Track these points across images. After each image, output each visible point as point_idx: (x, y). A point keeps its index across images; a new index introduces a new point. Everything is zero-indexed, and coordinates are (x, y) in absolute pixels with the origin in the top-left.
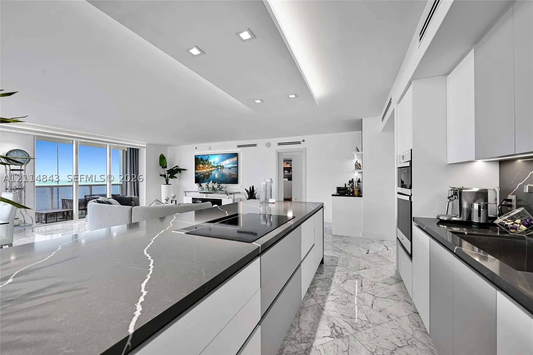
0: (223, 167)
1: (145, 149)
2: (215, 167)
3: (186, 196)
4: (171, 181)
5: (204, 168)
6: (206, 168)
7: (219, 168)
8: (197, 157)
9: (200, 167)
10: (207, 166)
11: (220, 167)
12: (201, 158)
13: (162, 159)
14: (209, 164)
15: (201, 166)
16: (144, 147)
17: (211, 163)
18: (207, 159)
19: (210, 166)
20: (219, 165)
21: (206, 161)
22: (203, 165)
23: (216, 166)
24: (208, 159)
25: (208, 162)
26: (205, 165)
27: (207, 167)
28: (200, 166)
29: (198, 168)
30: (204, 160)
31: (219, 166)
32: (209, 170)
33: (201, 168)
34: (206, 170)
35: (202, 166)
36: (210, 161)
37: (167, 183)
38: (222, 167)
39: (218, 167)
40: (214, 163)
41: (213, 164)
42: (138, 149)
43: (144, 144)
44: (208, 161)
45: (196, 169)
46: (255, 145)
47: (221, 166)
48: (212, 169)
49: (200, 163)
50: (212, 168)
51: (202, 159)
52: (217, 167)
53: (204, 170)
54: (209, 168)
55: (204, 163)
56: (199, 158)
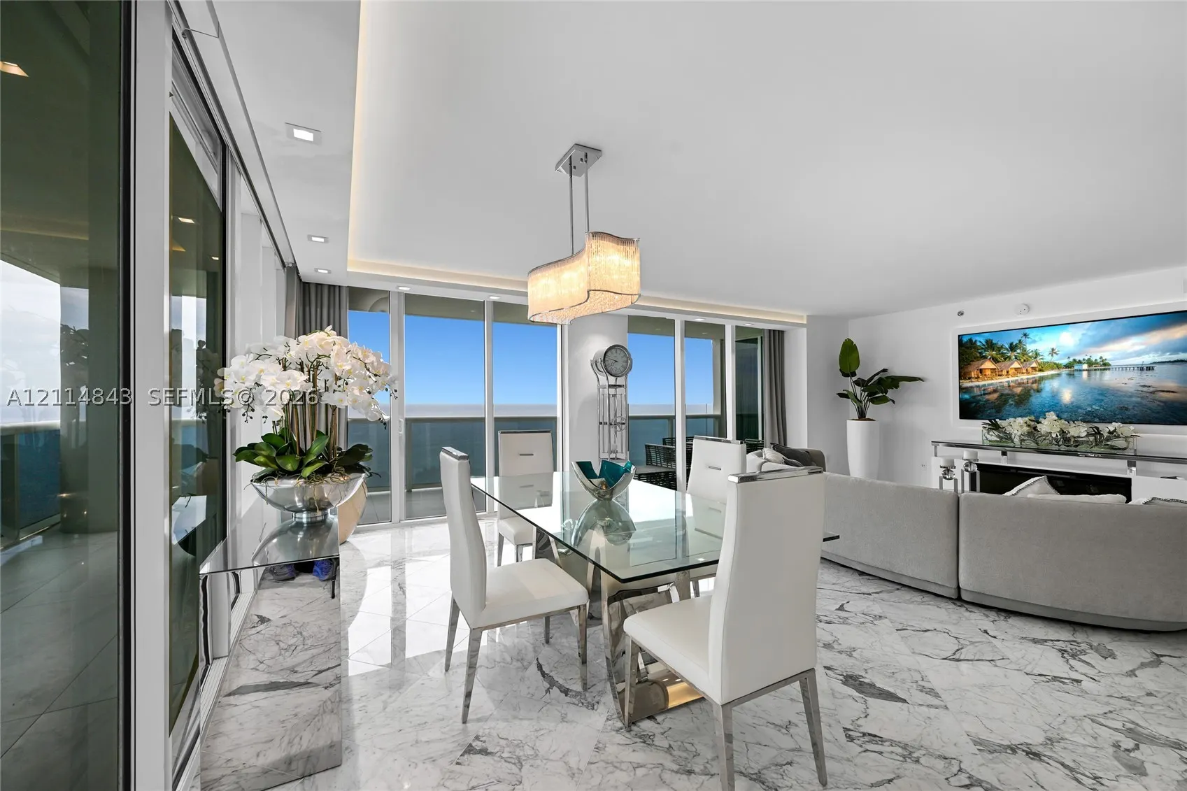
0: (1106, 365)
1: (805, 330)
2: (1058, 366)
3: (936, 456)
4: (872, 410)
5: (1004, 373)
6: (1012, 371)
7: (1081, 370)
8: (971, 340)
9: (981, 371)
10: (1016, 365)
11: (1085, 366)
12: (990, 341)
13: (849, 350)
14: (1029, 356)
15: (988, 365)
16: (802, 325)
17: (1037, 354)
18: (1016, 342)
19: (1034, 365)
20: (1078, 358)
21: (1014, 348)
22: (995, 360)
23: (1065, 361)
24: (1020, 341)
25: (1024, 352)
26: (1008, 363)
27: (1016, 369)
28: (983, 367)
29: (974, 374)
30: (1002, 347)
31: (1080, 362)
32: (1025, 377)
33: (988, 373)
34: (1012, 379)
35: (993, 366)
36: (1030, 347)
37: (862, 416)
38: (1100, 366)
39: (1076, 368)
40: (1053, 352)
41: (1048, 358)
42: (783, 332)
43: (801, 317)
44: (1024, 350)
45: (963, 375)
47: (1090, 363)
48: (1041, 374)
49: (985, 357)
50: (1041, 371)
51: (991, 345)
52: (1069, 366)
53: (1004, 379)
54: (1024, 371)
55: (1003, 356)
56: (977, 340)
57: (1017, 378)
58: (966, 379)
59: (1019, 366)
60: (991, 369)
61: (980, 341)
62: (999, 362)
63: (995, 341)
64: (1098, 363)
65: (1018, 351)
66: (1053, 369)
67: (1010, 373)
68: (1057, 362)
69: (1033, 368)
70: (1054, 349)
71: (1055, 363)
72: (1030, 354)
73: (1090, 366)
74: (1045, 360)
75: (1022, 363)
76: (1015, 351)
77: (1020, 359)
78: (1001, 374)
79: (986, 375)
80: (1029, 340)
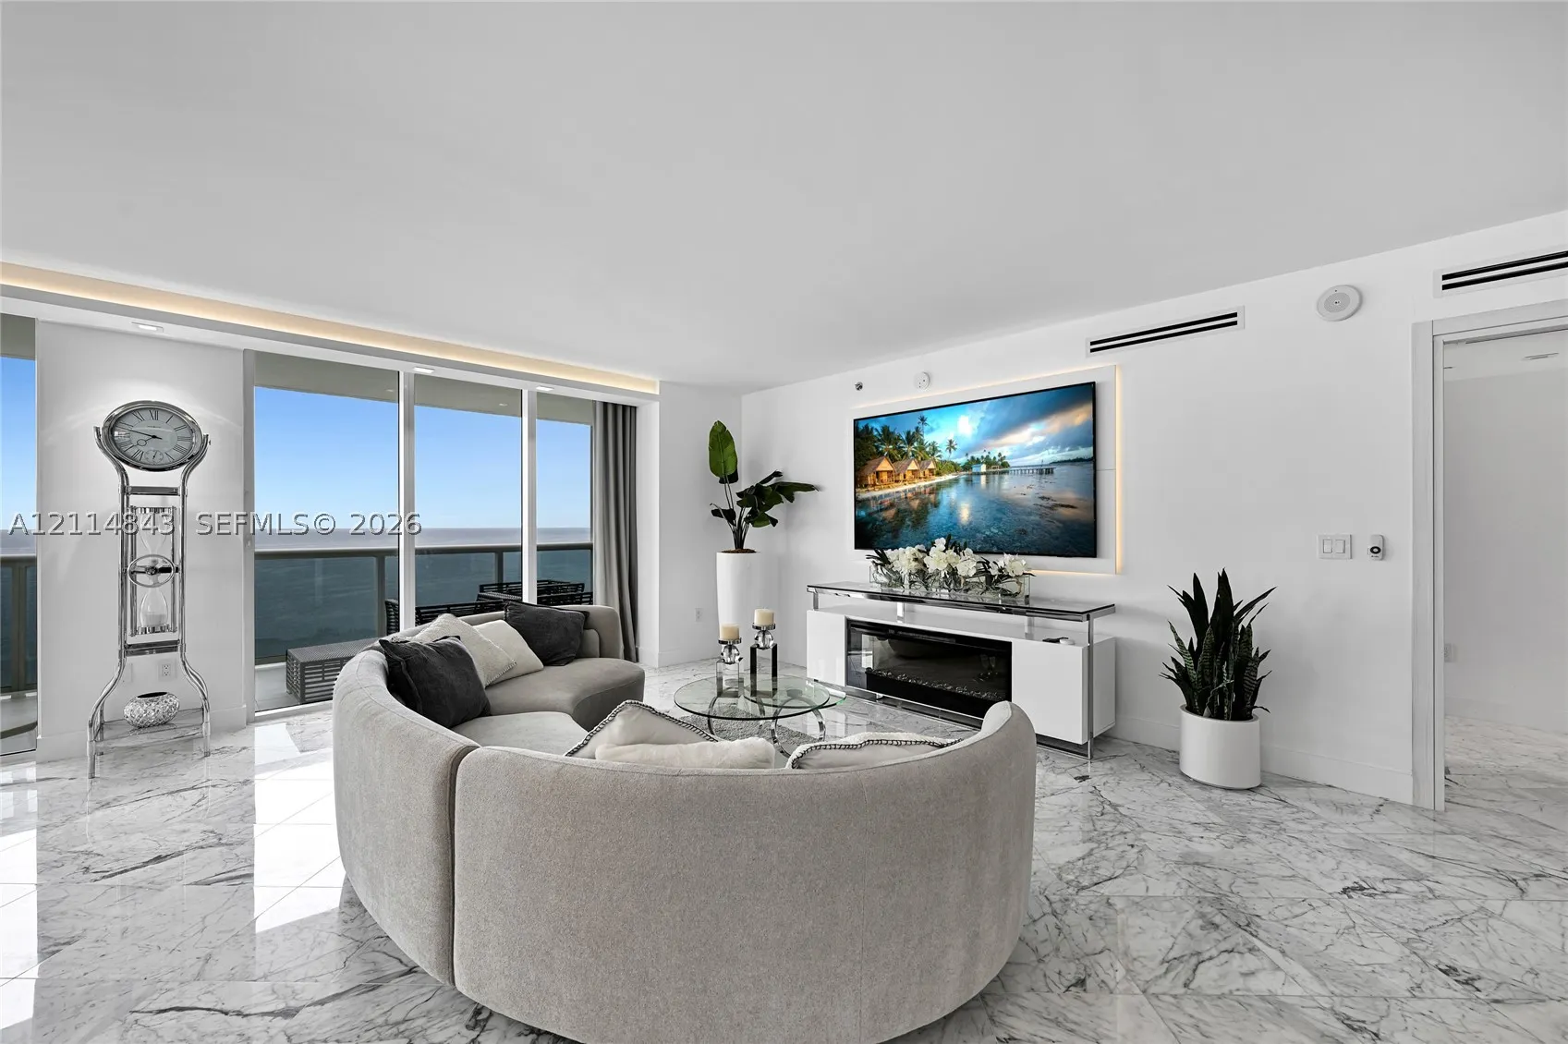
0: (1005, 465)
1: (656, 405)
2: (955, 468)
3: (816, 608)
4: (753, 535)
5: (901, 478)
6: (909, 475)
7: (979, 474)
8: (866, 427)
9: (878, 474)
10: (913, 466)
11: (983, 468)
12: (885, 430)
13: (721, 440)
14: (927, 453)
15: (885, 465)
16: (651, 397)
17: (935, 449)
18: (913, 430)
19: (932, 466)
20: (977, 455)
21: (910, 440)
22: (892, 459)
23: (962, 461)
24: (917, 429)
25: (922, 448)
26: (904, 462)
27: (914, 472)
28: (879, 469)
29: (870, 480)
30: (898, 438)
31: (978, 462)
32: (923, 483)
33: (885, 477)
34: (909, 487)
35: (890, 468)
36: (928, 438)
37: (739, 547)
38: (999, 467)
39: (974, 470)
40: (951, 446)
41: (946, 455)
42: (636, 407)
43: (652, 384)
44: (921, 442)
45: (859, 482)
46: (1227, 320)
47: (989, 463)
49: (881, 454)
50: (939, 474)
51: (888, 435)
52: (967, 467)
53: (901, 488)
54: (922, 475)
55: (899, 453)
56: (872, 428)
57: (914, 486)
58: (861, 487)
59: (916, 468)
60: (888, 472)
61: (877, 430)
62: (896, 461)
63: (891, 430)
64: (996, 464)
65: (915, 444)
66: (950, 472)
67: (907, 478)
68: (955, 461)
69: (931, 470)
70: (951, 442)
71: (953, 464)
72: (928, 449)
73: (988, 468)
74: (943, 459)
75: (919, 462)
76: (912, 444)
77: (917, 457)
78: (897, 479)
79: (882, 481)
80: (926, 428)
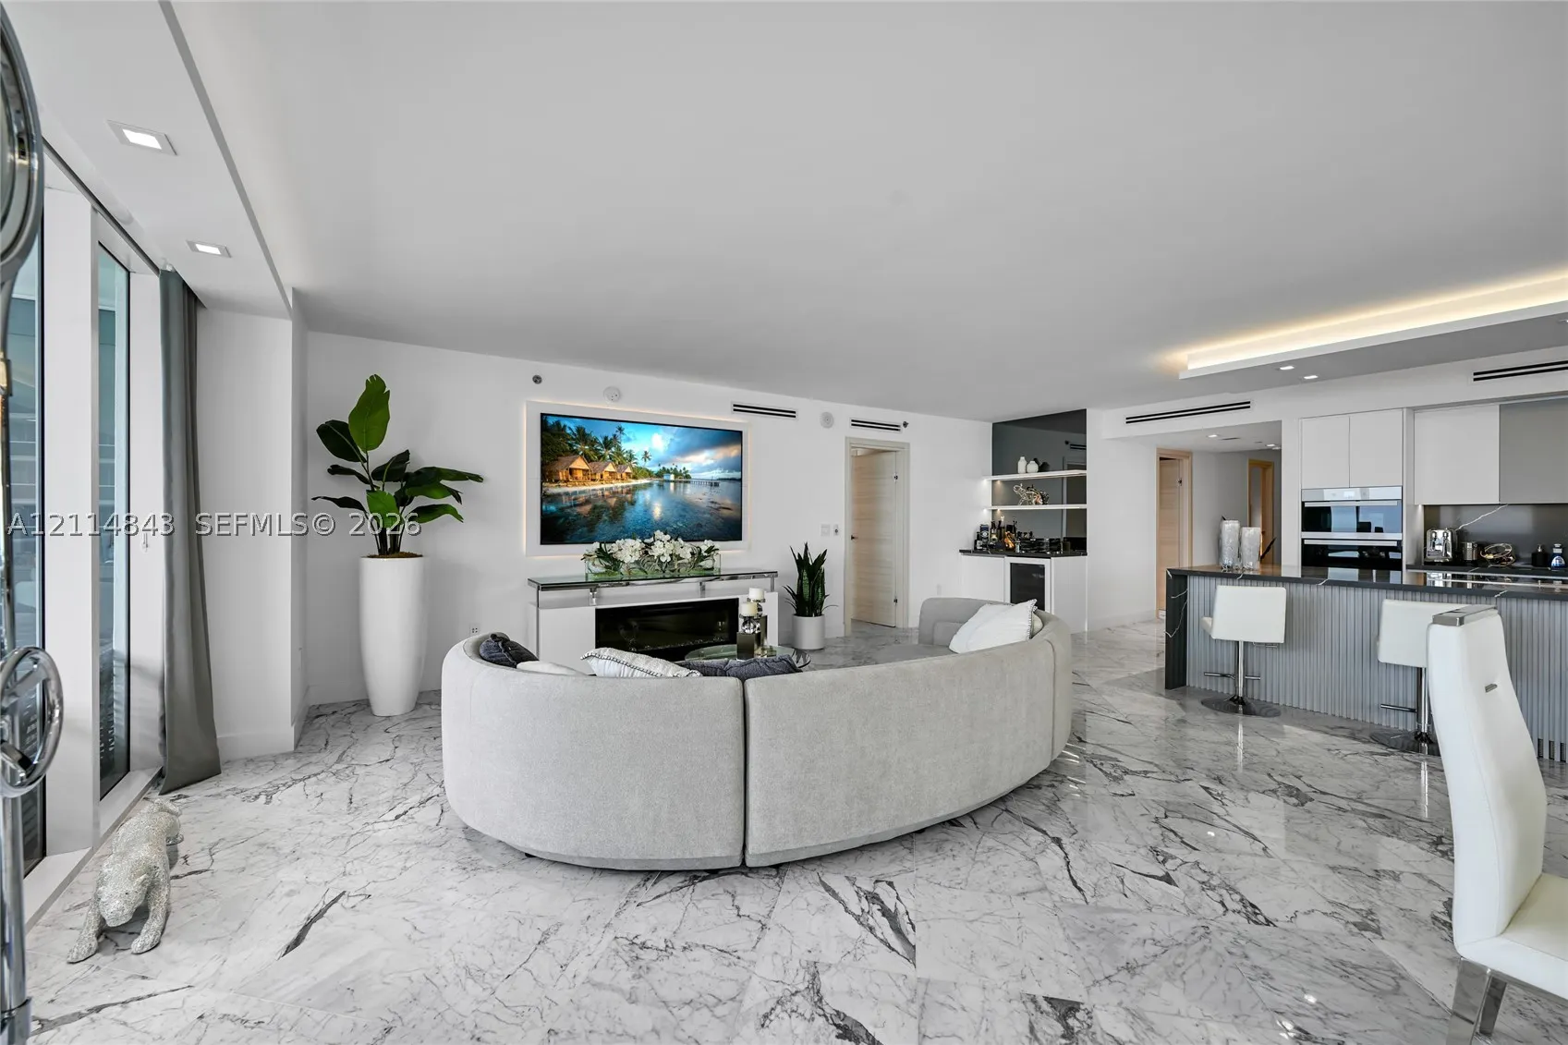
0: (688, 477)
2: (649, 474)
5: (598, 477)
6: (606, 476)
7: (669, 481)
8: (558, 424)
9: (571, 471)
10: (610, 468)
11: (672, 478)
12: (581, 430)
14: (622, 459)
15: (580, 464)
17: (631, 457)
18: (610, 437)
19: (629, 470)
20: (668, 467)
21: (607, 444)
22: (588, 459)
23: (655, 469)
24: (615, 436)
25: (619, 453)
26: (602, 463)
27: (611, 473)
28: (573, 466)
29: (562, 476)
30: (595, 441)
31: (668, 472)
32: (620, 484)
33: (580, 474)
34: (606, 486)
35: (586, 467)
36: (625, 446)
38: (683, 478)
39: (665, 478)
40: (646, 456)
41: (641, 463)
44: (619, 448)
45: (547, 475)
46: (791, 414)
47: (677, 474)
48: (634, 482)
49: (576, 452)
50: (635, 478)
51: (582, 436)
52: (659, 475)
53: (598, 486)
54: (619, 477)
55: (596, 454)
56: (565, 426)
57: (612, 485)
58: (551, 482)
59: (613, 470)
60: (583, 470)
61: (570, 429)
62: (592, 461)
63: (587, 431)
64: (681, 475)
65: (613, 449)
66: (646, 477)
67: (604, 477)
68: (649, 469)
69: (627, 473)
70: (646, 453)
71: (648, 470)
72: (625, 456)
73: (675, 477)
74: (639, 466)
75: (616, 465)
76: (610, 449)
77: (615, 461)
78: (594, 478)
79: (576, 478)
80: (623, 437)
